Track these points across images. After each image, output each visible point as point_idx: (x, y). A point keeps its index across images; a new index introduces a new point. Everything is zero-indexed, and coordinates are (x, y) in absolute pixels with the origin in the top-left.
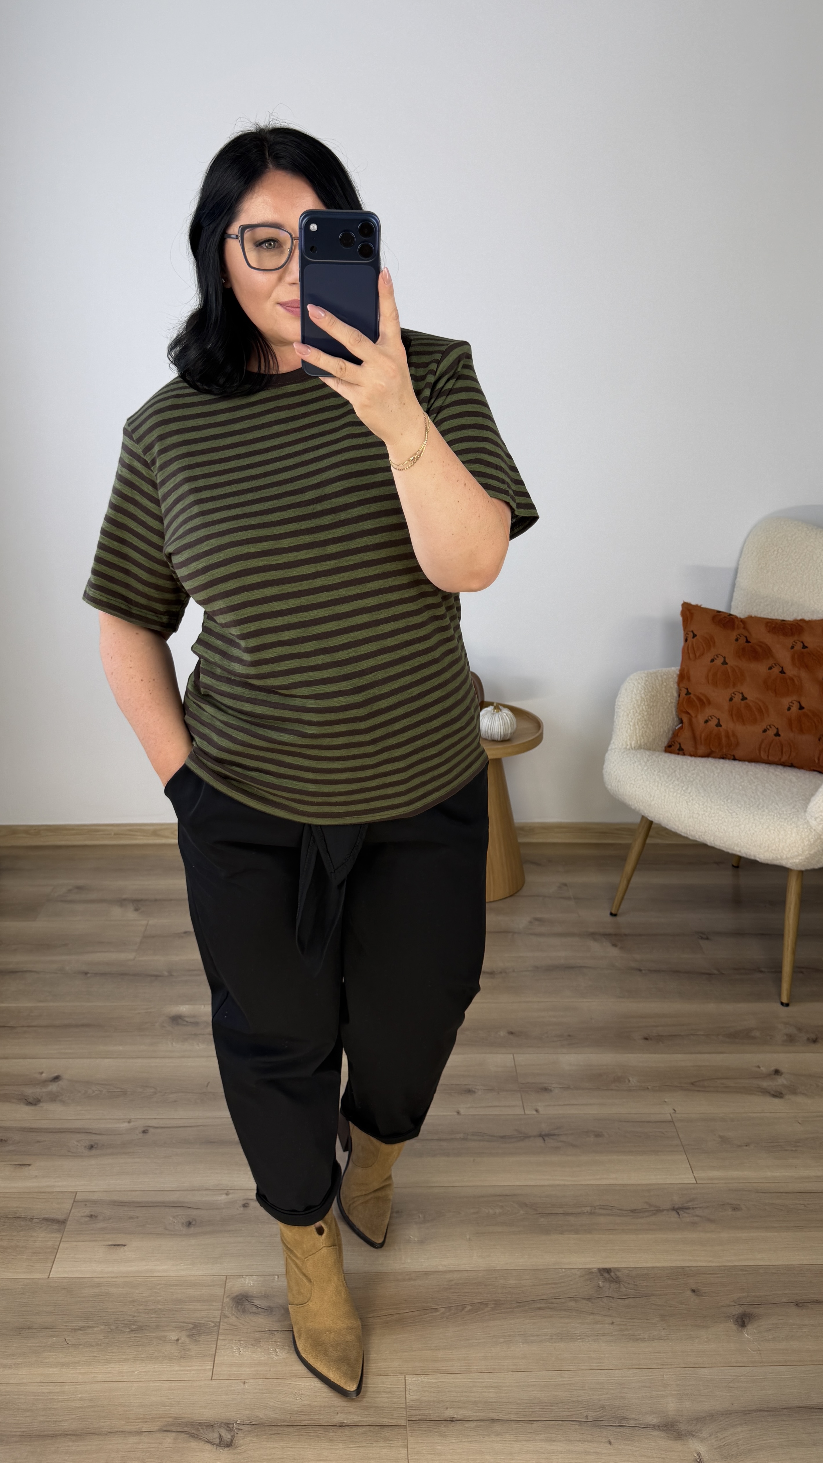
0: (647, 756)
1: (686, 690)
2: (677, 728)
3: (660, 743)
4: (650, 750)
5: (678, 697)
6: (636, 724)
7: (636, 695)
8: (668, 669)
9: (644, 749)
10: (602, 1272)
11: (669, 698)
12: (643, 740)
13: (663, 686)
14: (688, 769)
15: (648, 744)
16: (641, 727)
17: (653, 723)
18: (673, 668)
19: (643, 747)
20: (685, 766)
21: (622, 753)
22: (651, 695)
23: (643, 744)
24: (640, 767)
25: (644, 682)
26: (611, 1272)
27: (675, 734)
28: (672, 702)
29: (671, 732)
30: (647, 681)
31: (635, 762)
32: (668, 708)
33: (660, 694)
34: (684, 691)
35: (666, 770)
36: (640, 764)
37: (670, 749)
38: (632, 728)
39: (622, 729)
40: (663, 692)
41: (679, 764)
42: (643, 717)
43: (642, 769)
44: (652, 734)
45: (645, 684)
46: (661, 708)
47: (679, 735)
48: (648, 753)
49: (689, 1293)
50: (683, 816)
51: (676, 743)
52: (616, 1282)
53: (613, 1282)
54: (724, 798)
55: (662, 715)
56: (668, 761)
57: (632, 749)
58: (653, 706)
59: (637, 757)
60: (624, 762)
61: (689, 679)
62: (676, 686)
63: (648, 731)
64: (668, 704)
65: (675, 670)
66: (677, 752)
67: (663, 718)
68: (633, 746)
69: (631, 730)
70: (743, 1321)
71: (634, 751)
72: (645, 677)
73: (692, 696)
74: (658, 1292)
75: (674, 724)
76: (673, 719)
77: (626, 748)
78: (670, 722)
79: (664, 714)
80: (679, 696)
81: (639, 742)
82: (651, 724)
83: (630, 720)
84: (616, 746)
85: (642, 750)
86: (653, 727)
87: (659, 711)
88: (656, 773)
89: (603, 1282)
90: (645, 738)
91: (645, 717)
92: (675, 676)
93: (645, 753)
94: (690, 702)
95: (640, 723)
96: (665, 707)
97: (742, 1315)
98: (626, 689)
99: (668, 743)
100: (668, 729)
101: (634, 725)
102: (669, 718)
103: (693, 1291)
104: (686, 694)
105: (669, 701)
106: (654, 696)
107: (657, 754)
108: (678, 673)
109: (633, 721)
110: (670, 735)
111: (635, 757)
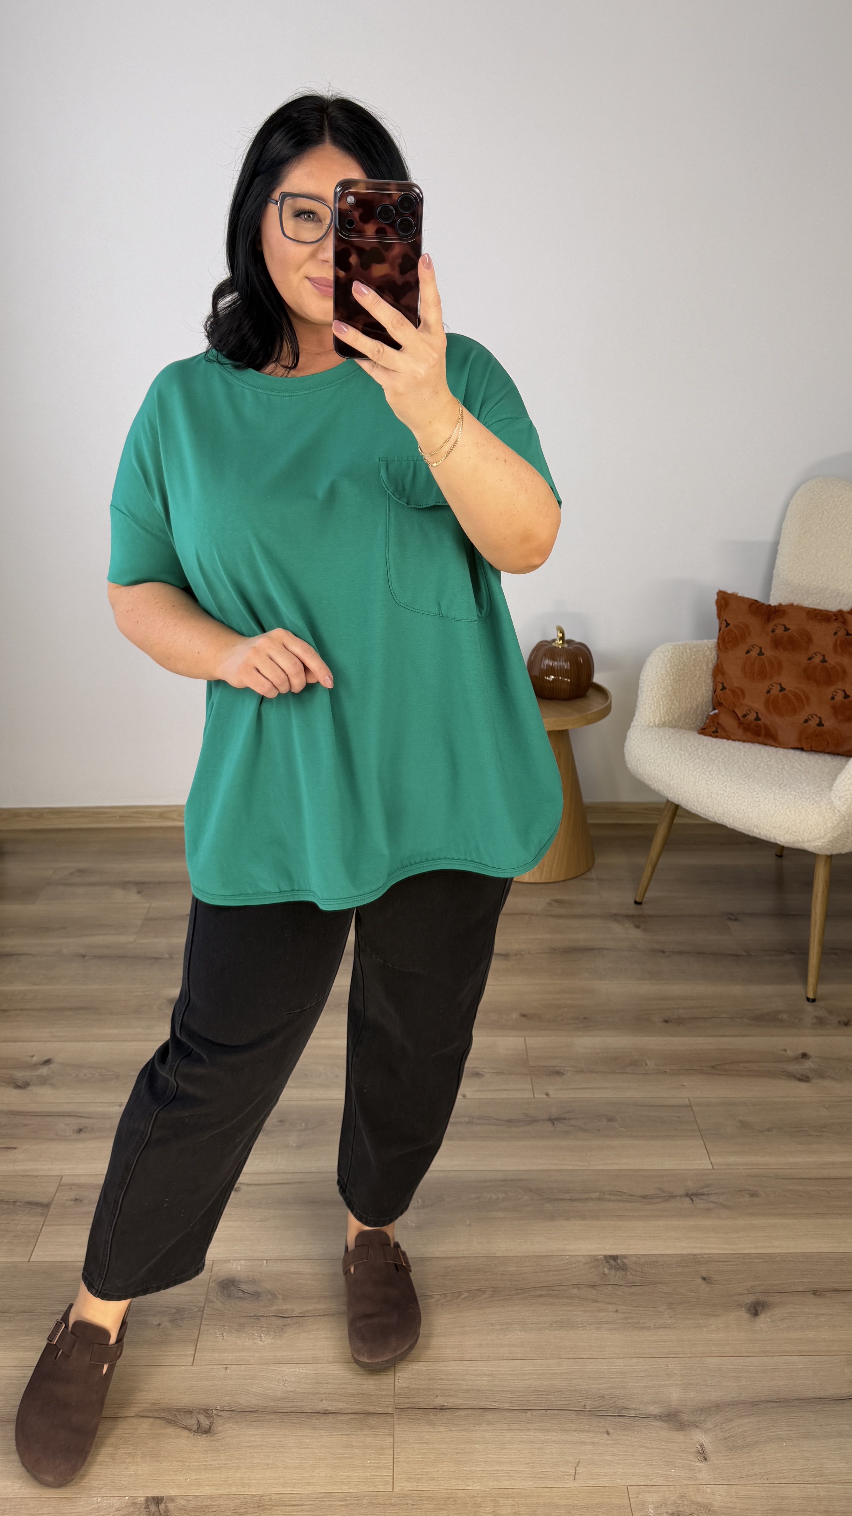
0: (670, 734)
3: (687, 720)
4: (676, 727)
6: (660, 700)
7: (661, 669)
8: (699, 641)
9: (669, 727)
10: (608, 1259)
11: (698, 673)
12: (667, 718)
13: (692, 659)
14: (711, 747)
15: (674, 722)
16: (665, 703)
17: (679, 699)
18: (706, 640)
19: (667, 724)
20: (710, 745)
21: (646, 730)
22: (678, 669)
23: (667, 721)
24: (661, 745)
25: (670, 654)
26: (617, 1259)
28: (701, 677)
29: (700, 710)
30: (673, 653)
31: (656, 740)
33: (688, 668)
35: (688, 748)
36: (661, 742)
38: (655, 704)
39: (645, 704)
40: (692, 666)
41: (703, 742)
42: (668, 692)
43: (663, 747)
44: (678, 711)
45: (671, 657)
46: (689, 682)
48: (672, 730)
49: (700, 1281)
50: (701, 796)
52: (623, 1269)
53: (619, 1269)
55: (690, 689)
56: (692, 739)
57: (656, 726)
58: (679, 680)
59: (659, 735)
60: (645, 740)
63: (673, 708)
64: (697, 678)
67: (691, 694)
68: (657, 723)
69: (654, 706)
70: (756, 1309)
71: (657, 729)
72: (672, 650)
74: (666, 1280)
75: (703, 702)
76: (703, 695)
77: (650, 725)
78: (699, 698)
79: (692, 689)
81: (663, 719)
82: (677, 700)
83: (654, 695)
84: (639, 723)
85: (666, 728)
86: (679, 703)
87: (687, 686)
88: (677, 751)
89: (609, 1269)
90: (670, 715)
91: (670, 693)
93: (669, 731)
95: (664, 699)
96: (694, 682)
97: (755, 1304)
98: (651, 663)
100: (697, 705)
101: (658, 700)
102: (698, 694)
103: (705, 1279)
105: (698, 675)
106: (681, 670)
107: (691, 734)
109: (658, 696)
111: (657, 735)
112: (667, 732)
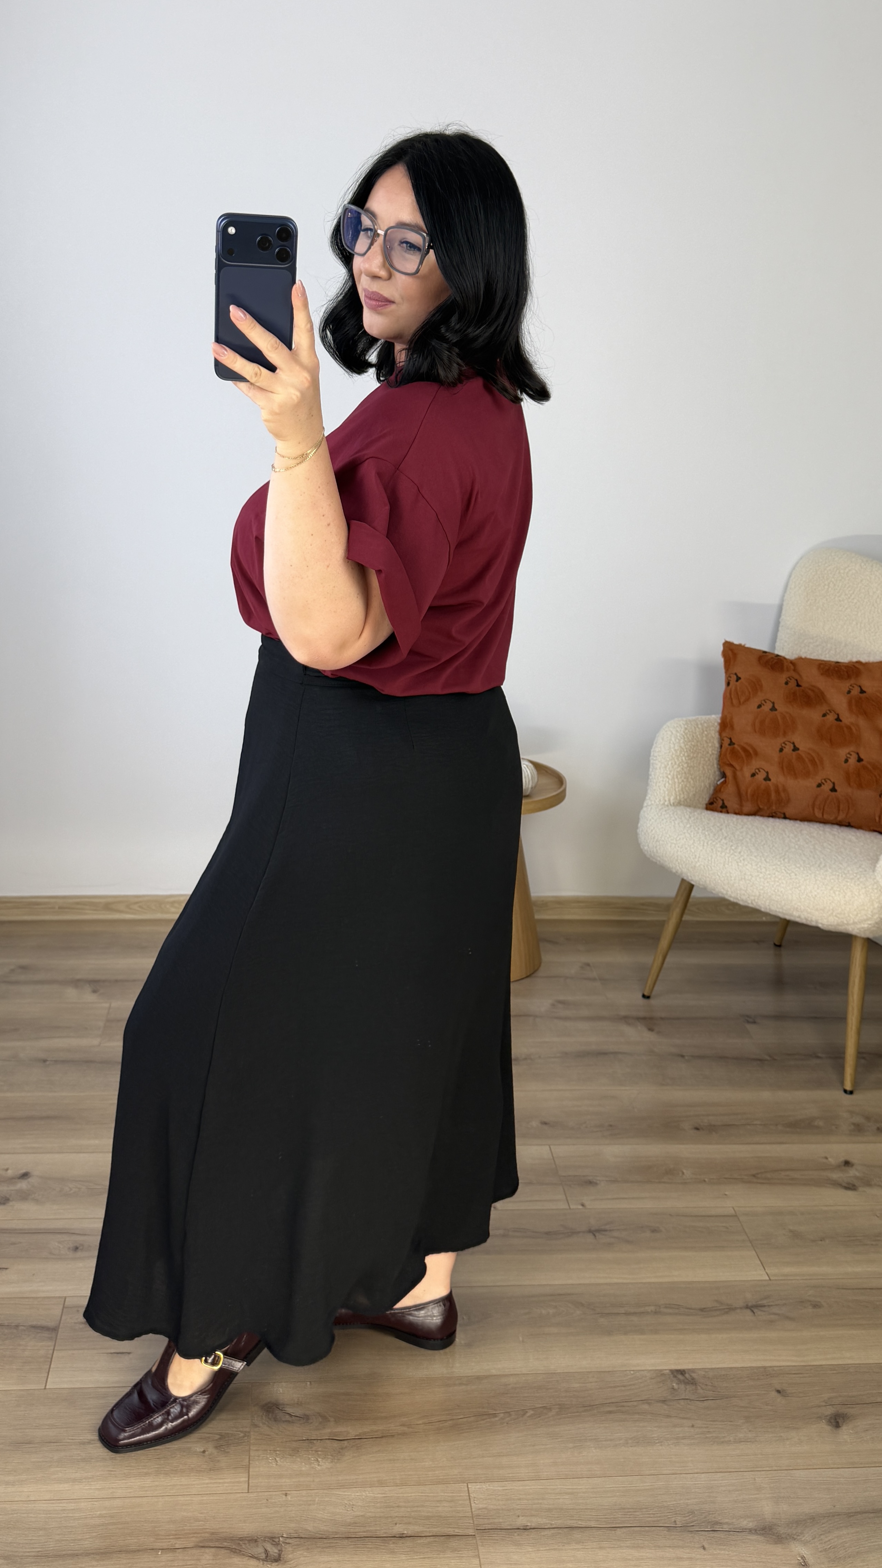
0: (688, 813)
1: (729, 740)
2: (719, 783)
3: (701, 800)
4: (689, 806)
5: (719, 748)
6: (675, 777)
7: (674, 744)
8: (708, 717)
9: (685, 805)
10: (676, 1374)
11: (710, 749)
12: (682, 796)
13: (704, 735)
14: (735, 827)
15: (688, 800)
16: (680, 781)
17: (693, 777)
18: (713, 716)
19: (682, 803)
20: (731, 824)
21: (660, 810)
22: (692, 744)
23: (682, 800)
24: (681, 825)
25: (683, 729)
26: (685, 1373)
27: (718, 790)
28: (713, 754)
29: (712, 788)
30: (686, 729)
31: (676, 819)
32: (709, 760)
33: (701, 744)
34: (727, 742)
35: (711, 828)
36: (682, 822)
37: (711, 806)
38: (670, 782)
39: (658, 782)
40: (704, 742)
41: (724, 822)
42: (682, 769)
43: (685, 827)
44: (692, 789)
45: (684, 732)
46: (702, 759)
47: (722, 790)
48: (689, 810)
49: (774, 1394)
50: (733, 879)
51: (719, 800)
52: (692, 1384)
53: (689, 1384)
54: (780, 858)
55: (703, 767)
56: (712, 819)
57: (671, 805)
58: (693, 757)
59: (676, 814)
60: (663, 820)
61: (732, 727)
62: (717, 735)
63: (688, 785)
64: (708, 755)
65: (715, 718)
66: (720, 809)
67: (704, 772)
68: (672, 804)
69: (669, 784)
70: (837, 1421)
71: (673, 808)
72: (684, 725)
73: (736, 746)
74: (739, 1393)
75: (715, 779)
76: (715, 772)
77: (664, 804)
78: (711, 776)
79: (705, 767)
80: (721, 747)
81: (678, 797)
82: (691, 778)
83: (668, 772)
84: (653, 802)
85: (682, 807)
86: (694, 782)
87: (700, 763)
88: (700, 831)
89: (678, 1384)
90: (685, 793)
91: (685, 770)
92: (716, 724)
94: (734, 752)
95: (679, 777)
96: (707, 759)
97: (836, 1415)
98: (662, 739)
99: (709, 800)
100: (710, 784)
101: (673, 778)
102: (710, 771)
103: (779, 1392)
104: (729, 745)
105: (710, 753)
106: (694, 746)
107: (699, 811)
108: (719, 721)
109: (672, 774)
110: (711, 791)
111: (675, 813)
112: (685, 811)
